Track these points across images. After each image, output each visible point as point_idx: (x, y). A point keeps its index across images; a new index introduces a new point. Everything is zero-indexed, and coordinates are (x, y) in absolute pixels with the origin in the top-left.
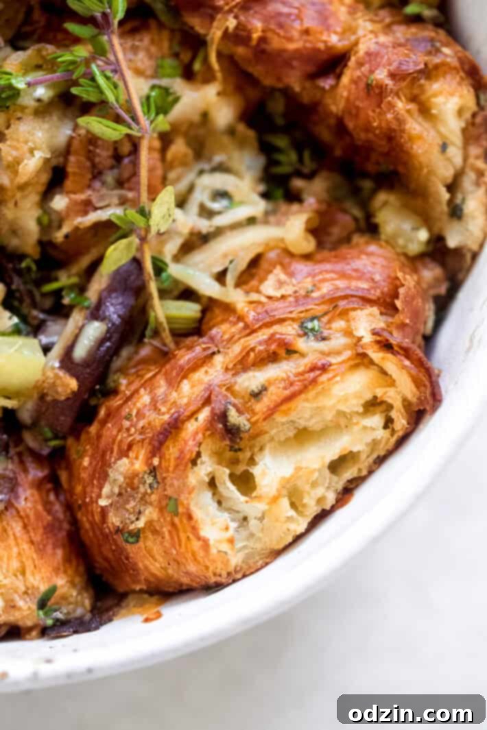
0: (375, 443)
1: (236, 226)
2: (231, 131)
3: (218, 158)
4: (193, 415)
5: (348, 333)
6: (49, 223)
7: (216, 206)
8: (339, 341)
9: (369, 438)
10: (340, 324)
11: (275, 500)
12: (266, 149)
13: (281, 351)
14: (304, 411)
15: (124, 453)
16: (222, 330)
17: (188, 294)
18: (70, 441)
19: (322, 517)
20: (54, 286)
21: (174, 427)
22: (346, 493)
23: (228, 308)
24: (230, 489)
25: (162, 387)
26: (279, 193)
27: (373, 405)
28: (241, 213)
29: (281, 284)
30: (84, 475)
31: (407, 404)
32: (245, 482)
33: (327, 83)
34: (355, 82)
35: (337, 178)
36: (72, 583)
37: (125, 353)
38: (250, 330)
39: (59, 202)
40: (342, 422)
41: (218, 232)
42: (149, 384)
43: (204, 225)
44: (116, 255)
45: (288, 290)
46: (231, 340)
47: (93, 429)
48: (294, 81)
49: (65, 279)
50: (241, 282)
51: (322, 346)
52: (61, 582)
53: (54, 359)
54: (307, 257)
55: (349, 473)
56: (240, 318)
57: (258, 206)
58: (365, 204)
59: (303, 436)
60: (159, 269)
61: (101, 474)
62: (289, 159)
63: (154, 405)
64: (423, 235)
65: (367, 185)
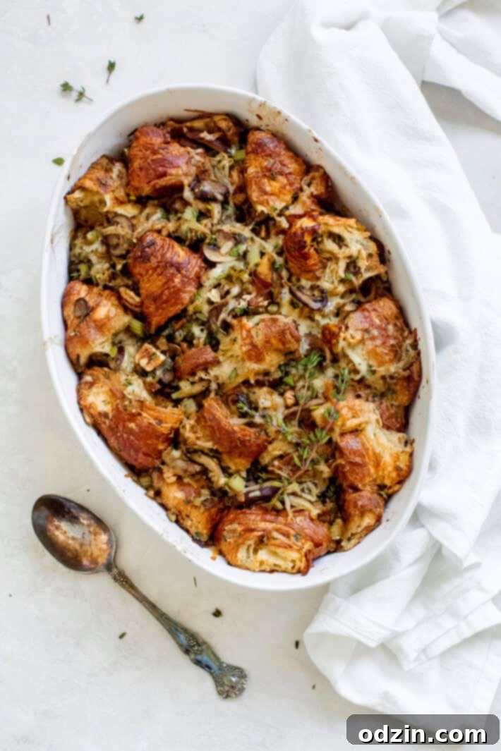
0: (287, 568)
1: (305, 499)
2: (324, 480)
3: (316, 481)
4: (258, 531)
5: (303, 544)
6: (271, 463)
7: (306, 491)
8: (299, 544)
9: (287, 566)
10: (303, 541)
11: (257, 562)
12: (328, 488)
13: (287, 535)
14: (280, 551)
15: (239, 524)
16: (281, 519)
17: (283, 502)
18: (233, 508)
19: (264, 571)
20: (260, 474)
21: (252, 530)
22: (272, 571)
23: (287, 515)
24: (251, 550)
25: (259, 518)
26: (322, 499)
27: (293, 561)
28: (309, 497)
29: (301, 521)
30: (229, 518)
31: (299, 568)
32: (256, 551)
33: (350, 491)
34: (355, 498)
35: (336, 507)
36: (207, 534)
37: (260, 502)
38: (286, 525)
39: (276, 463)
40: (285, 559)
41: (300, 497)
42: (257, 515)
43: (299, 493)
44: (276, 484)
45: (301, 524)
46: (280, 523)
47: (239, 511)
48: (345, 485)
49: (264, 476)
50: (295, 512)
51: (295, 542)
52: (205, 532)
53: (245, 490)
54: (312, 520)
55: (276, 568)
56: (287, 520)
57: (313, 499)
58: (336, 517)
59: (275, 554)
60: (282, 494)
61: (232, 522)
62: (330, 494)
63: (254, 520)
64: (338, 538)
65: (339, 515)
